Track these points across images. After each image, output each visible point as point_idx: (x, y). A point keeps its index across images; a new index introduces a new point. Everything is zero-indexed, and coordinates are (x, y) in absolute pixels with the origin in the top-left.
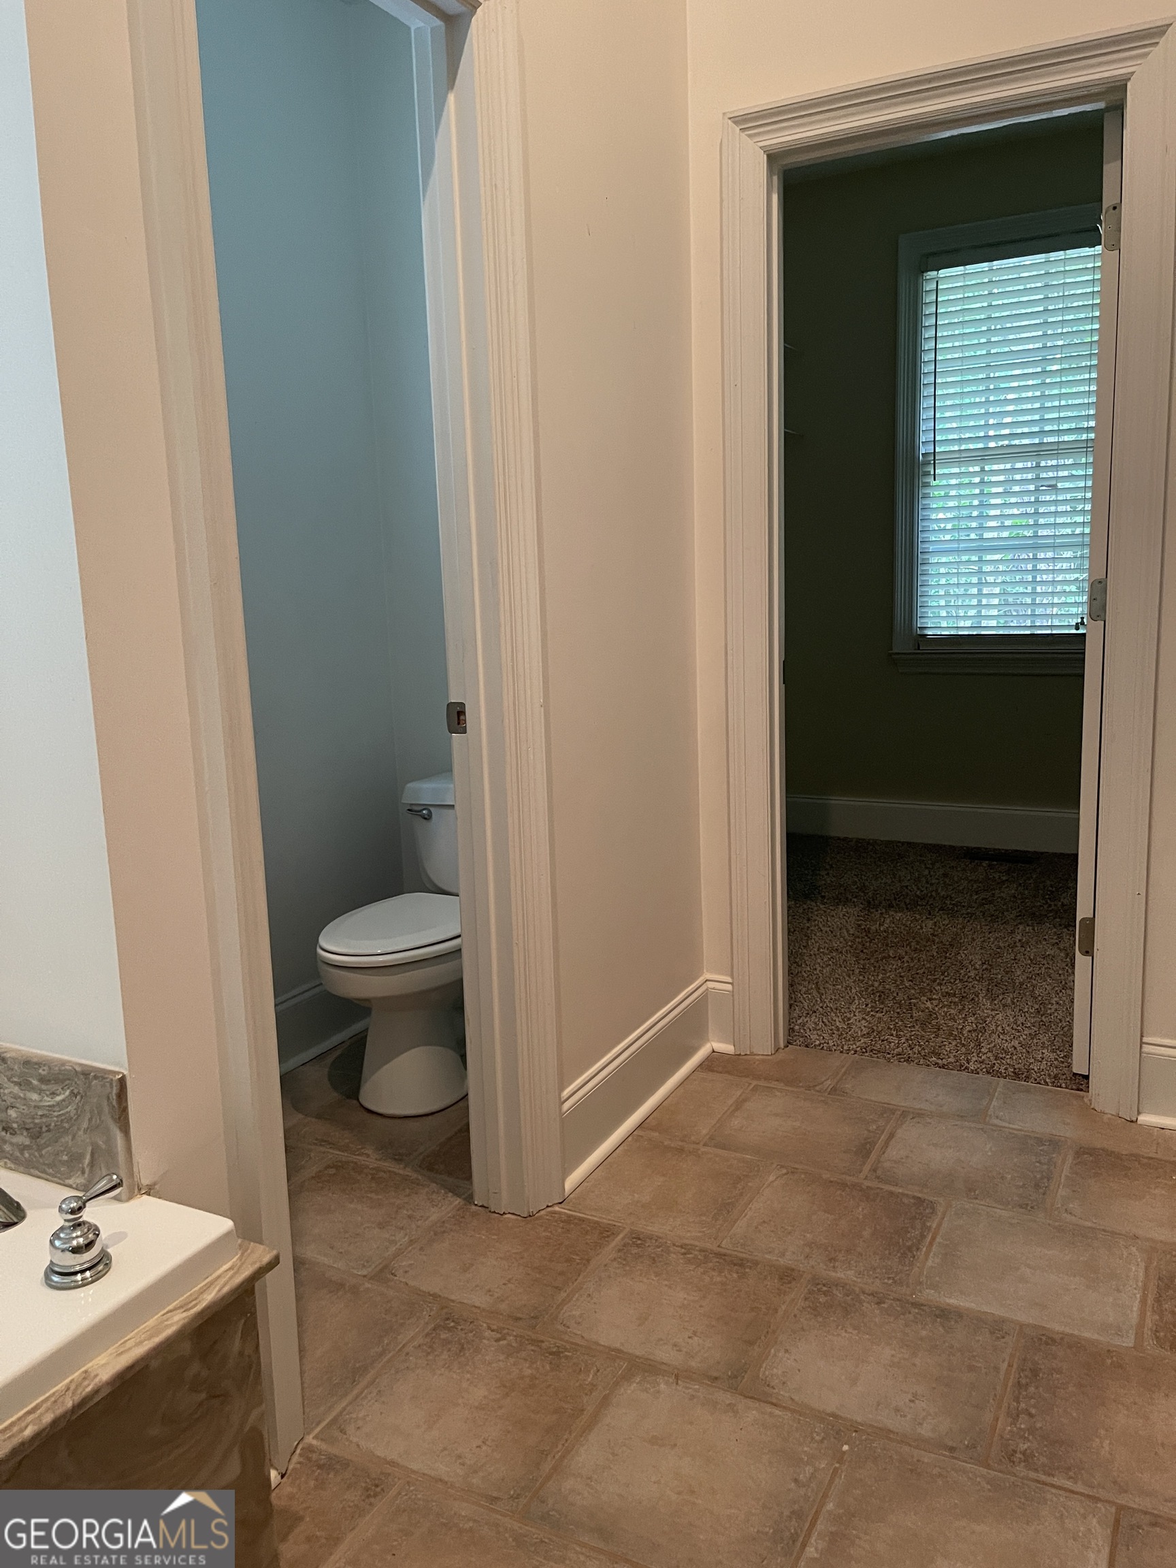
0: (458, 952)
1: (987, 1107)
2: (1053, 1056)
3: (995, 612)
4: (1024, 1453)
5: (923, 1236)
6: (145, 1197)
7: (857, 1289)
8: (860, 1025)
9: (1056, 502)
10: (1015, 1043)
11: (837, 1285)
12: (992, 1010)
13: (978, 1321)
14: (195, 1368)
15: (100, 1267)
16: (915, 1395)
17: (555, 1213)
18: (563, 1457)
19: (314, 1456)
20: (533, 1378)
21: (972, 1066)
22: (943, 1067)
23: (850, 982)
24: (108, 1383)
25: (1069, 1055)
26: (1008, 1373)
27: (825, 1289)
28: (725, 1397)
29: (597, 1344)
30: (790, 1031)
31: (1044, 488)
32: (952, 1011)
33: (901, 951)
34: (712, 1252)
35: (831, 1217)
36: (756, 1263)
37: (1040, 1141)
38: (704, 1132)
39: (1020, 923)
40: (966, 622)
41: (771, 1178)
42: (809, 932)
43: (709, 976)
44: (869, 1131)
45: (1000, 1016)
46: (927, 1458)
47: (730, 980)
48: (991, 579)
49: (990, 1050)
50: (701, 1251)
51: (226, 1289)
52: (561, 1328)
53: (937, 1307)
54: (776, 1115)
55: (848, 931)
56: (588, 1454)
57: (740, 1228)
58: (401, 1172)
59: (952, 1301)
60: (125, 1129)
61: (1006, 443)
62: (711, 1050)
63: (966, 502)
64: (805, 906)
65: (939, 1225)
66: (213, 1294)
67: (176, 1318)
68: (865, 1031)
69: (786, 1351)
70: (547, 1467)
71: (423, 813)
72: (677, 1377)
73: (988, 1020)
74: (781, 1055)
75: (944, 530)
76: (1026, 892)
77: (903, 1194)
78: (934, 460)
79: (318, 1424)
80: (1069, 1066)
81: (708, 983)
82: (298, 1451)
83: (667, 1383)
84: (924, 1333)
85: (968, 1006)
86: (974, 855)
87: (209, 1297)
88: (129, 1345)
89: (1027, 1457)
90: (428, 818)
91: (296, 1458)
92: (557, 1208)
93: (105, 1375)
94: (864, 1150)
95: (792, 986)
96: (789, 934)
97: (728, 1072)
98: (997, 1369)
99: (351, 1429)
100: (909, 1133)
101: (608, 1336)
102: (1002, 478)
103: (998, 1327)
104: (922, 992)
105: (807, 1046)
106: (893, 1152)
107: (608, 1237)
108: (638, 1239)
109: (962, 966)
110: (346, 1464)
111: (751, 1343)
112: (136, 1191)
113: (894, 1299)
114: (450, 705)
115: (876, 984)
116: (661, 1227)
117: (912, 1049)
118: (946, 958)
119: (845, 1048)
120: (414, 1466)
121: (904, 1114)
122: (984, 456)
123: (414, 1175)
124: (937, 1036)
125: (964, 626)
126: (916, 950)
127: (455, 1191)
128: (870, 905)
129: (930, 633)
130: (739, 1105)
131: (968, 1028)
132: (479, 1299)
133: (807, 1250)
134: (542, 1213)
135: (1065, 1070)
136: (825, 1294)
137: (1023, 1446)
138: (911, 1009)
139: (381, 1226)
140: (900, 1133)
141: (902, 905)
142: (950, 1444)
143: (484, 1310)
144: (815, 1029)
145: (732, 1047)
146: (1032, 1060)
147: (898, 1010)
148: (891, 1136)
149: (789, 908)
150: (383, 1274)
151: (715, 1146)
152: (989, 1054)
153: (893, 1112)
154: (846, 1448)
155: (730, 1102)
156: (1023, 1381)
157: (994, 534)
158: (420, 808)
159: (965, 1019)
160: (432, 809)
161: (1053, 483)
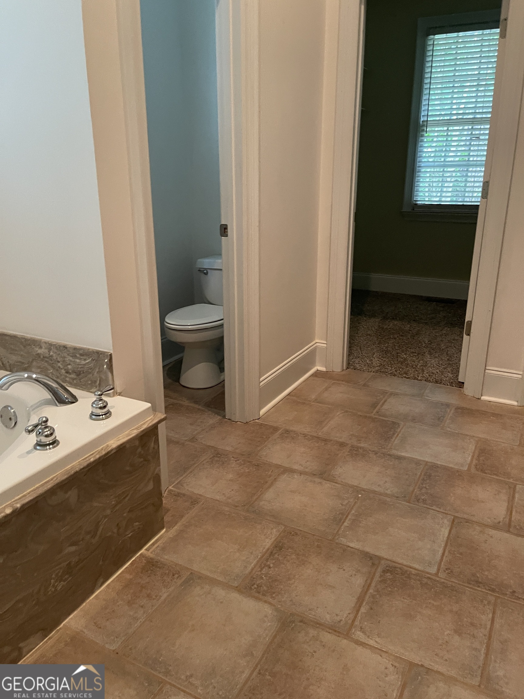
0: (222, 325)
1: (423, 393)
2: (451, 376)
3: (450, 194)
4: (423, 500)
5: (394, 434)
6: (118, 396)
7: (368, 450)
8: (376, 362)
9: (479, 145)
10: (438, 371)
11: (361, 448)
12: (430, 358)
13: (411, 460)
14: (139, 450)
15: (108, 415)
16: (386, 481)
17: (256, 422)
18: (260, 495)
19: (173, 493)
20: (249, 472)
21: (419, 378)
22: (408, 378)
23: (374, 347)
24: (115, 448)
25: (457, 376)
26: (420, 476)
27: (356, 449)
28: (317, 480)
29: (272, 463)
30: (348, 364)
31: (474, 138)
32: (414, 359)
33: (396, 336)
34: (315, 437)
35: (360, 427)
36: (331, 440)
37: (442, 404)
38: (313, 397)
39: (446, 327)
40: (437, 198)
41: (338, 414)
42: (358, 328)
43: (317, 341)
44: (377, 399)
45: (433, 361)
46: (388, 499)
47: (325, 342)
48: (449, 179)
49: (427, 373)
50: (310, 436)
51: (151, 424)
52: (259, 458)
53: (397, 456)
54: (341, 393)
55: (374, 328)
56: (269, 494)
57: (325, 429)
58: (198, 407)
59: (403, 454)
60: (112, 372)
61: (461, 117)
62: (316, 370)
63: (441, 144)
64: (358, 318)
65: (400, 431)
66: (146, 426)
67: (135, 432)
68: (378, 365)
69: (341, 467)
70: (255, 498)
71: (204, 272)
72: (301, 474)
73: (428, 362)
74: (344, 373)
75: (430, 157)
76: (450, 315)
77: (388, 420)
78: (427, 124)
79: (173, 483)
80: (458, 379)
81: (317, 344)
82: (167, 491)
83: (297, 475)
84: (391, 463)
85: (420, 357)
86: (429, 300)
87: (145, 427)
88: (120, 438)
89: (424, 501)
90: (206, 274)
91: (166, 492)
92: (257, 421)
93: (114, 446)
94: (374, 405)
95: (350, 347)
96: (350, 328)
97: (323, 377)
98: (416, 474)
99: (185, 485)
100: (392, 401)
101: (275, 461)
102: (458, 133)
103: (418, 462)
104: (403, 351)
105: (355, 369)
106: (385, 407)
107: (276, 430)
108: (287, 431)
109: (420, 342)
110: (184, 495)
111: (328, 465)
112: (115, 394)
113: (382, 453)
114: (222, 225)
115: (384, 348)
116: (296, 428)
117: (396, 372)
118: (414, 339)
119: (370, 370)
120: (208, 496)
121: (391, 394)
122: (449, 123)
123: (203, 409)
124: (407, 367)
125: (435, 200)
126: (402, 336)
127: (218, 414)
128: (385, 318)
129: (418, 203)
130: (326, 389)
131: (420, 365)
132: (229, 448)
133: (350, 437)
134: (251, 422)
135: (456, 380)
136: (356, 450)
137: (423, 498)
138: (397, 357)
139: (191, 424)
140: (389, 400)
141: (398, 318)
142: (397, 496)
143: (230, 452)
144: (358, 363)
145: (325, 369)
146: (443, 377)
147: (392, 358)
148: (385, 401)
149: (351, 318)
150: (193, 439)
151: (317, 402)
152: (427, 374)
153: (387, 393)
154: (360, 496)
155: (324, 387)
156: (425, 479)
157: (452, 159)
158: (203, 270)
159: (419, 362)
160: (209, 271)
161: (478, 136)
